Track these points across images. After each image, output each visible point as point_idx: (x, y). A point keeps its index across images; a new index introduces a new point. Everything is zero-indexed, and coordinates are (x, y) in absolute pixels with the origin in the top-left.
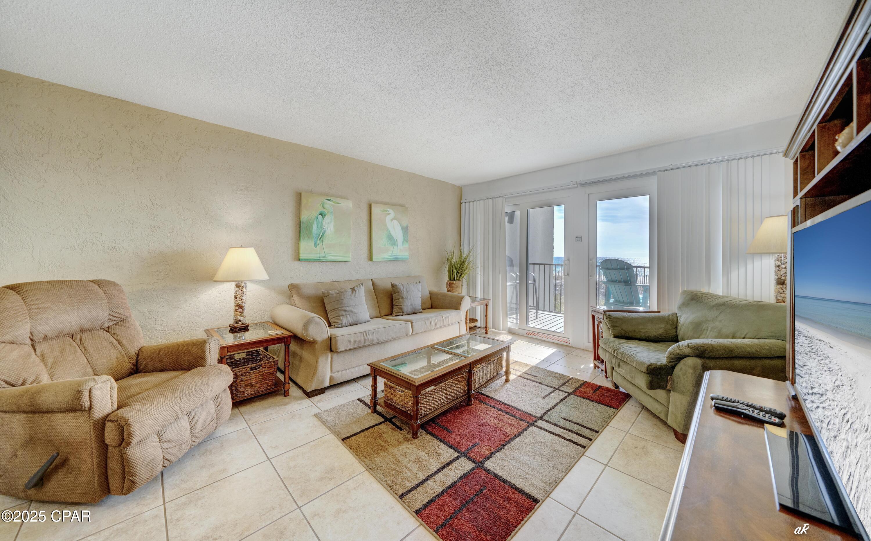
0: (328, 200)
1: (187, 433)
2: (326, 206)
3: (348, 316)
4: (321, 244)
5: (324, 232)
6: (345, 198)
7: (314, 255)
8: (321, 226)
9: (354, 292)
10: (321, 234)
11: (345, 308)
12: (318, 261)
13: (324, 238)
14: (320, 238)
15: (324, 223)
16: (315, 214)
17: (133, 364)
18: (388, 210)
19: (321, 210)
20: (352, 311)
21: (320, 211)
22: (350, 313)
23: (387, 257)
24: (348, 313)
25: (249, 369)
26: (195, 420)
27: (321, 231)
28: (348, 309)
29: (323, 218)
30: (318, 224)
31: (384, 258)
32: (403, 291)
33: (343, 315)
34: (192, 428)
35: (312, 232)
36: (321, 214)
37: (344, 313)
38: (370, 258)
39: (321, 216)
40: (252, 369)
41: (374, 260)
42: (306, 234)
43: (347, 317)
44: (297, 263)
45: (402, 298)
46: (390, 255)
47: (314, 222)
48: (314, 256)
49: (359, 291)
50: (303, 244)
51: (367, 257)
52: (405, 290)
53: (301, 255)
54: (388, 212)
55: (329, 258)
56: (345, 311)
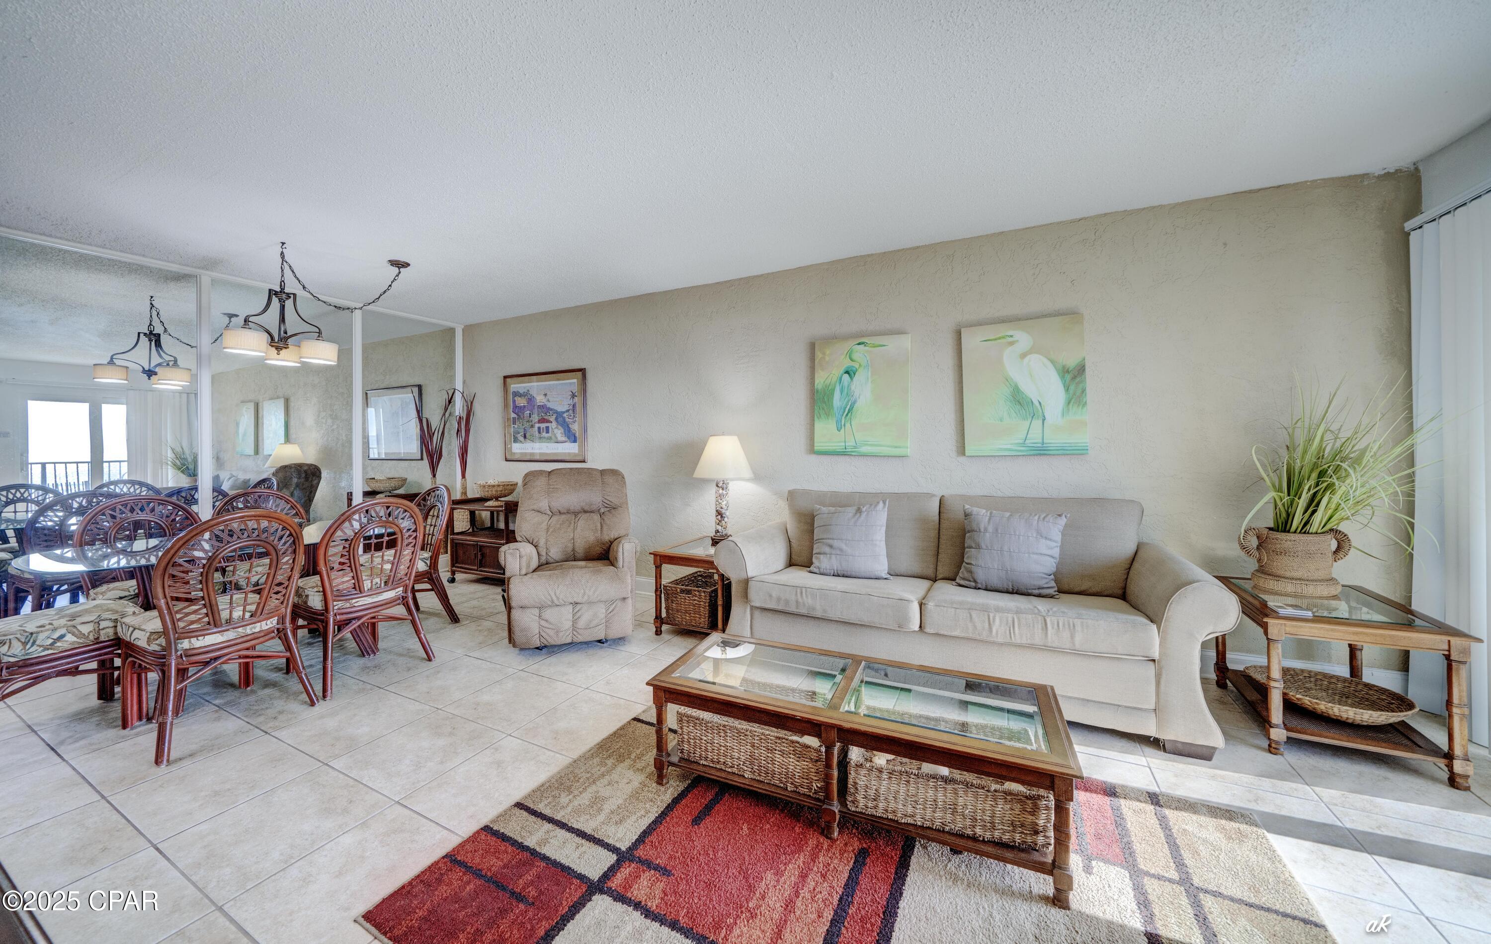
0: (859, 344)
1: (568, 624)
2: (855, 356)
3: (833, 557)
4: (848, 425)
5: (855, 402)
6: (900, 332)
7: (836, 444)
8: (848, 393)
9: (858, 514)
10: (848, 407)
11: (830, 542)
12: (843, 453)
13: (854, 414)
14: (847, 415)
15: (853, 387)
16: (837, 372)
17: (604, 550)
18: (1010, 333)
19: (847, 363)
20: (841, 550)
21: (845, 366)
22: (838, 552)
23: (1009, 447)
24: (834, 552)
25: (679, 590)
26: (578, 614)
27: (848, 401)
28: (836, 543)
29: (851, 378)
30: (842, 392)
31: (1001, 449)
32: (986, 530)
33: (825, 553)
34: (575, 622)
35: (832, 406)
36: (847, 372)
37: (827, 550)
38: (961, 450)
39: (847, 375)
40: (682, 591)
41: (967, 453)
42: (823, 409)
43: (830, 558)
44: (813, 458)
45: (978, 547)
46: (1021, 441)
47: (835, 387)
48: (837, 446)
49: (868, 514)
50: (819, 426)
51: (954, 448)
52: (990, 529)
53: (815, 445)
54: (1010, 339)
55: (864, 449)
56: (831, 546)
